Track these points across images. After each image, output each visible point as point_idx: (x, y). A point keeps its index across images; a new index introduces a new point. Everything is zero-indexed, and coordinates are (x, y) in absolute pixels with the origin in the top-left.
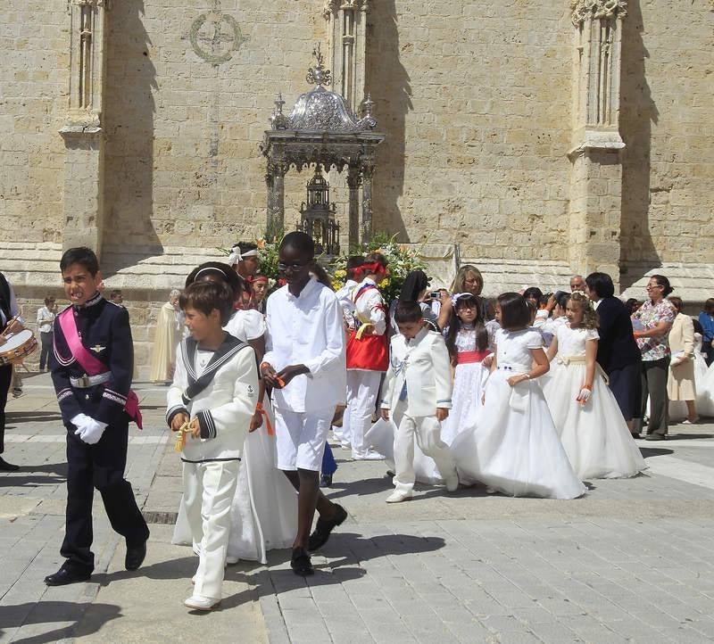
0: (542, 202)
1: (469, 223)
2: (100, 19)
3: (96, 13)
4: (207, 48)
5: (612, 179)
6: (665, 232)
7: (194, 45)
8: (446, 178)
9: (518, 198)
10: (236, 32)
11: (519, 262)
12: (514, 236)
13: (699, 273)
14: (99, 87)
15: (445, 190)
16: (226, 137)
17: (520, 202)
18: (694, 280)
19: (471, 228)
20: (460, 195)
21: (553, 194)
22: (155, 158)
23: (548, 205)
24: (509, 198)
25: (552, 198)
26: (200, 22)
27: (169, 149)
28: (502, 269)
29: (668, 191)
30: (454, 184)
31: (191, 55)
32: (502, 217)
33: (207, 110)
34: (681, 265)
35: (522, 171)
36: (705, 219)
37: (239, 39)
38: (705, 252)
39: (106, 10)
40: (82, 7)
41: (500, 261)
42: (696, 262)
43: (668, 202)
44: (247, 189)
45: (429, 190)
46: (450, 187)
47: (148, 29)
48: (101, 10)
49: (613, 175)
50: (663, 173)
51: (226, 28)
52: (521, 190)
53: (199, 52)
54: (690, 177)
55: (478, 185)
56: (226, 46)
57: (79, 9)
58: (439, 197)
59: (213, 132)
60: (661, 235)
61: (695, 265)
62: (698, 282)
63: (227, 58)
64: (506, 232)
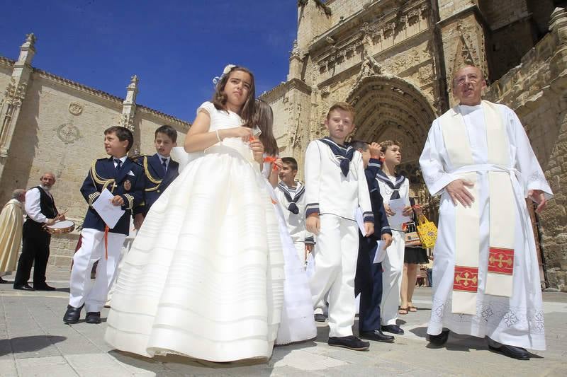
2: (17, 112)
3: (16, 109)
4: (63, 136)
7: (58, 134)
10: (78, 134)
14: (10, 139)
16: (66, 171)
22: (31, 174)
26: (63, 126)
27: (38, 171)
31: (56, 137)
33: (59, 160)
37: (78, 136)
39: (21, 110)
40: (9, 105)
44: (71, 193)
47: (38, 122)
48: (19, 109)
51: (73, 131)
53: (60, 137)
56: (72, 138)
57: (7, 106)
59: (60, 168)
63: (72, 142)
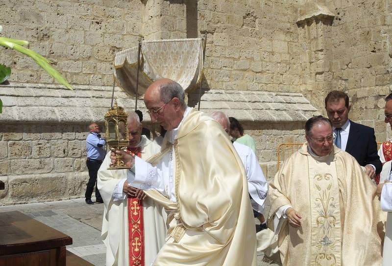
0: (121, 36)
1: (58, 52)
5: (179, 17)
6: (212, 66)
8: (33, 8)
9: (100, 32)
11: (103, 88)
12: (99, 64)
13: (237, 97)
15: (33, 19)
17: (102, 35)
18: (236, 103)
19: (60, 56)
20: (48, 25)
21: (130, 30)
23: (125, 40)
24: (93, 31)
25: (128, 33)
28: (89, 94)
29: (213, 34)
30: (42, 14)
32: (88, 48)
34: (223, 91)
35: (103, 8)
36: (237, 57)
38: (237, 82)
41: (86, 87)
42: (233, 89)
43: (212, 42)
45: (17, 18)
46: (38, 16)
49: (180, 15)
50: (208, 20)
52: (103, 24)
54: (226, 24)
55: (65, 17)
58: (27, 24)
60: (209, 67)
61: (233, 91)
62: (238, 105)
64: (92, 61)
